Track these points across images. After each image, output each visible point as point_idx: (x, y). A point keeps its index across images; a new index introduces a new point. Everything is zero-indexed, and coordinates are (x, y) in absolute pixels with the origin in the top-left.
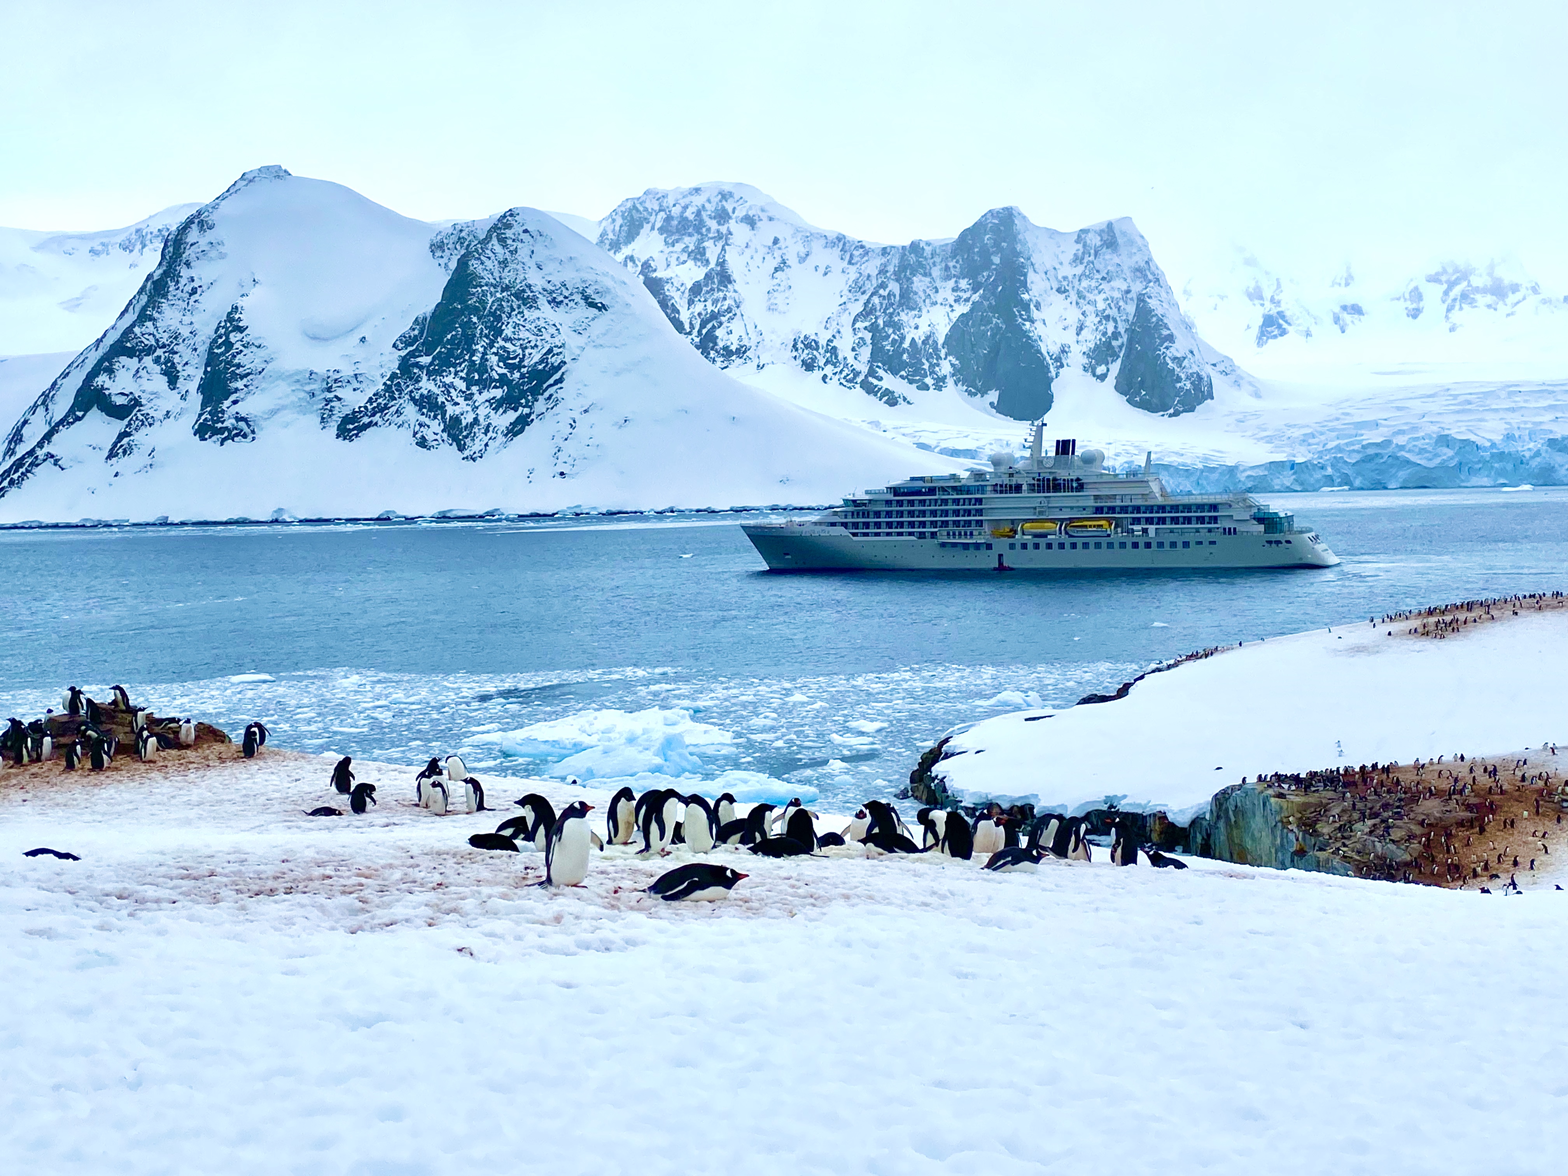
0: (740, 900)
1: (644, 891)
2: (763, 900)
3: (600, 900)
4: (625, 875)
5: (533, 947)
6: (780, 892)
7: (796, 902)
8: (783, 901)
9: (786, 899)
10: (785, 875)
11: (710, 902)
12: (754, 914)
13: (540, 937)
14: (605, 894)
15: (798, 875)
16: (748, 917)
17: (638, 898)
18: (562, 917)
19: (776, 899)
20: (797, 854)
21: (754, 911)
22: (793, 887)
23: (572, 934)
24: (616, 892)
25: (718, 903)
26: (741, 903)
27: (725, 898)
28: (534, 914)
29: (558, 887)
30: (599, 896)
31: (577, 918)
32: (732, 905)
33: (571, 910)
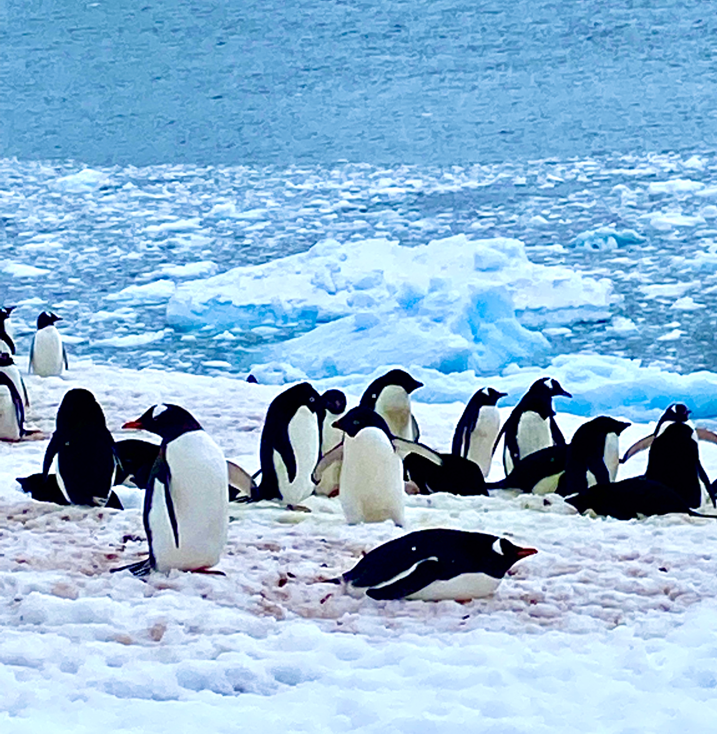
0: (522, 598)
1: (336, 581)
2: (567, 598)
3: (246, 597)
4: (309, 552)
5: (92, 684)
6: (607, 583)
7: (631, 603)
8: (607, 601)
9: (612, 597)
10: (628, 551)
11: (461, 602)
12: (542, 624)
13: (110, 665)
14: (258, 587)
15: (654, 551)
16: (530, 632)
17: (323, 595)
18: (164, 629)
19: (592, 597)
20: (661, 512)
21: (543, 620)
22: (634, 573)
23: (174, 660)
24: (282, 583)
25: (477, 604)
26: (522, 604)
27: (492, 595)
28: (110, 623)
29: (167, 572)
30: (246, 589)
31: (193, 630)
32: (504, 609)
33: (183, 616)
